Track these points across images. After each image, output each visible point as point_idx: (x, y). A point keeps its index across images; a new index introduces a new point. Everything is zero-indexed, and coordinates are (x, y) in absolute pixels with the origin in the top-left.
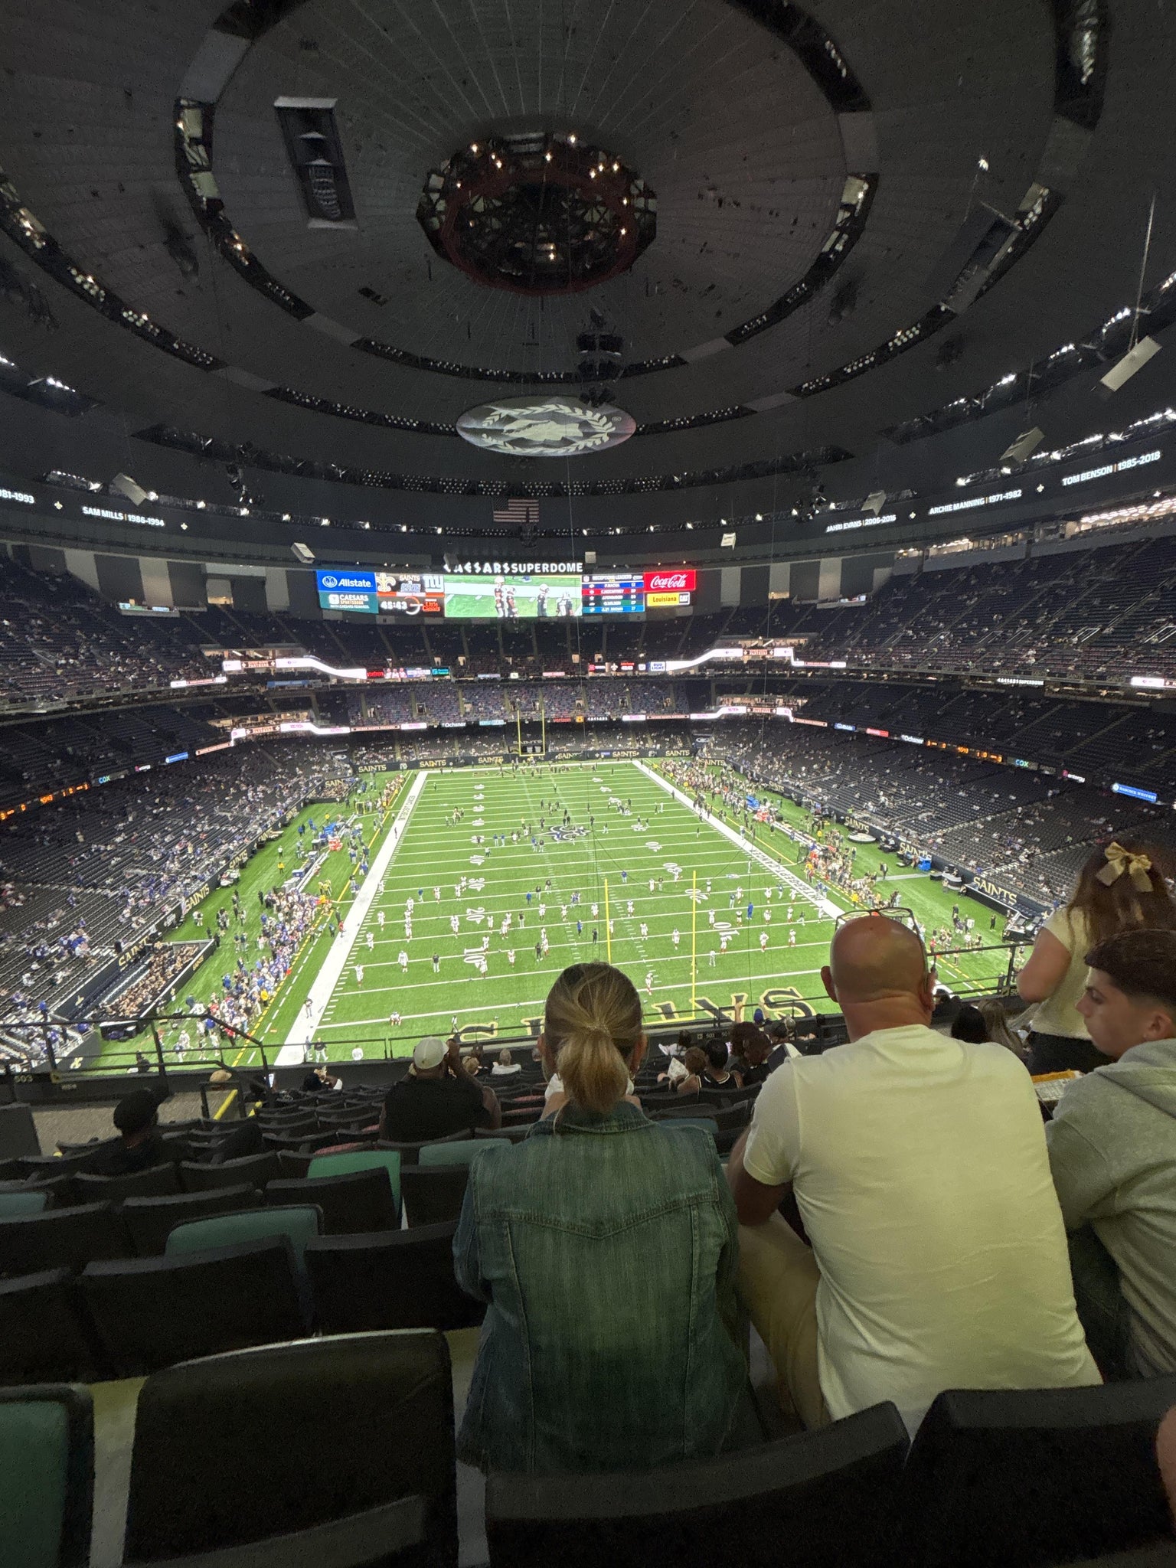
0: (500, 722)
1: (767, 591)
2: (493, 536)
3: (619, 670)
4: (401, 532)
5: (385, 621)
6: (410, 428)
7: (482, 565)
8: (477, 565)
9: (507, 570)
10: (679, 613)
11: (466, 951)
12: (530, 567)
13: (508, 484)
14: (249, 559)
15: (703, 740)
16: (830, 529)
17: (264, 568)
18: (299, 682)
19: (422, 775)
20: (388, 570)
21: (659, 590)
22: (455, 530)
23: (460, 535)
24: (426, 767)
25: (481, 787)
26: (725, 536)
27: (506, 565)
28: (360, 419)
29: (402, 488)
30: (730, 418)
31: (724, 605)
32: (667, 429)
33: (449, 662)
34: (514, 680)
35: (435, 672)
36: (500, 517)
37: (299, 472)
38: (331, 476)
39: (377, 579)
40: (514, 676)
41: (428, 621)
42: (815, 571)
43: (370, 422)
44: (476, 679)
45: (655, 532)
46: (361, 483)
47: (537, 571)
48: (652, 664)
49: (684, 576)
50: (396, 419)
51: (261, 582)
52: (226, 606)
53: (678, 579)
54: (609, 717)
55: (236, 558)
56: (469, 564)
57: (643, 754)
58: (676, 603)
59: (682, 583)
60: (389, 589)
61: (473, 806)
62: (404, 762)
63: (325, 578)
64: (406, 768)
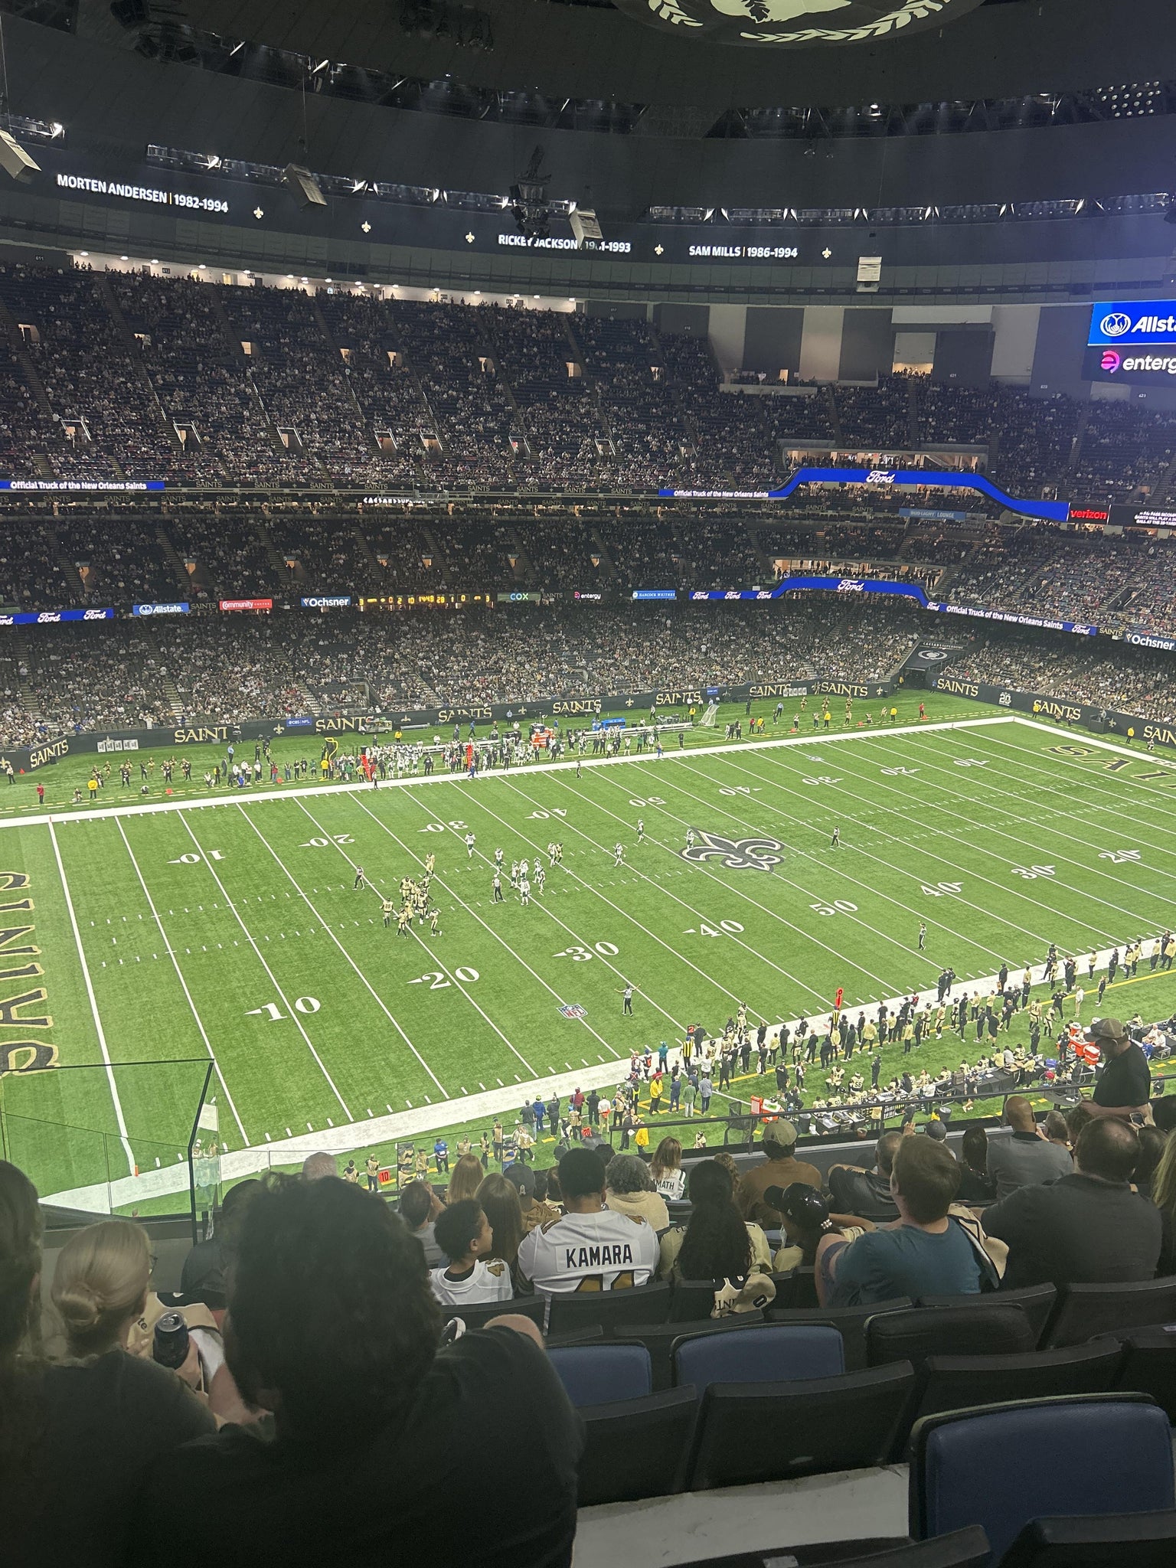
17: (988, 308)
52: (921, 380)
62: (1009, 692)
63: (1107, 318)
64: (1008, 703)
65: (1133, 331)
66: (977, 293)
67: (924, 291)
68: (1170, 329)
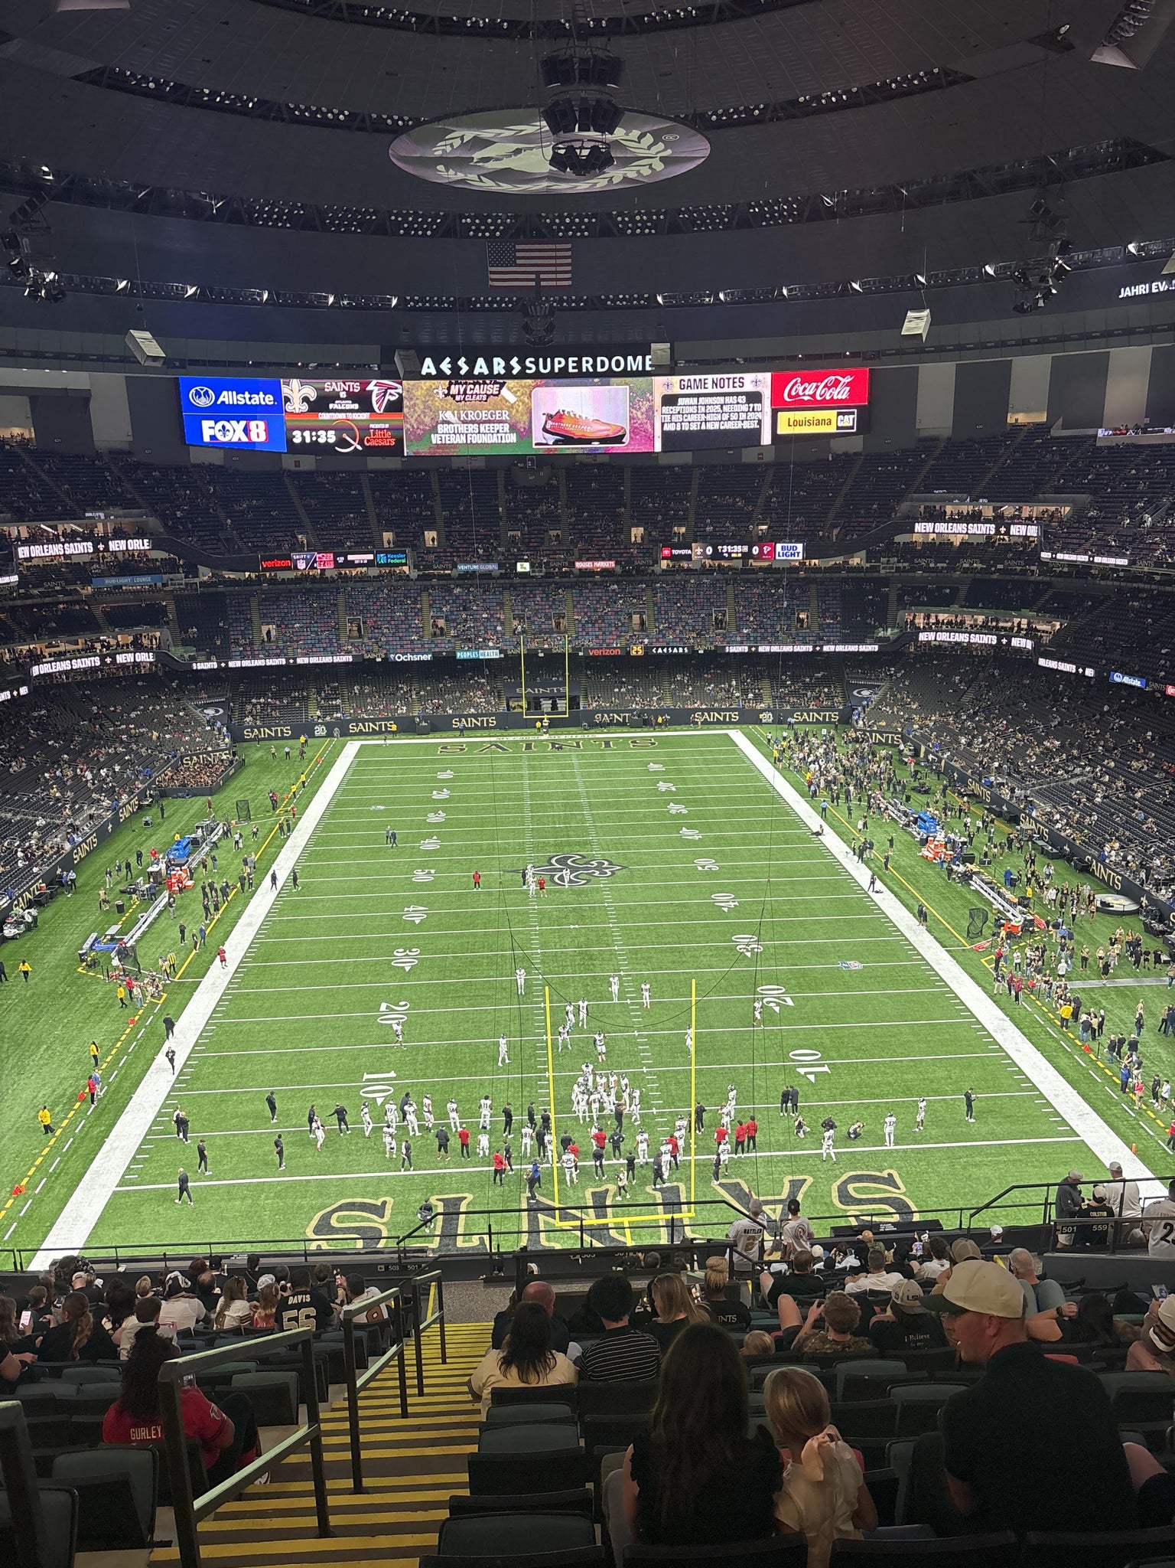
0: (494, 654)
1: (1004, 409)
2: (491, 309)
3: (717, 556)
4: (327, 307)
5: (297, 463)
6: (335, 124)
7: (471, 364)
8: (462, 362)
9: (517, 369)
10: (839, 447)
11: (366, 1076)
12: (559, 363)
13: (515, 217)
14: (60, 359)
15: (865, 693)
16: (1126, 292)
17: (85, 374)
18: (147, 579)
19: (352, 747)
20: (304, 375)
21: (799, 405)
22: (422, 300)
23: (431, 309)
24: (361, 733)
25: (448, 775)
26: (910, 314)
27: (514, 362)
28: (244, 112)
29: (326, 228)
30: (923, 89)
31: (923, 434)
32: (806, 110)
33: (409, 541)
34: (524, 575)
35: (382, 559)
36: (501, 277)
37: (140, 207)
38: (197, 212)
39: (285, 391)
40: (523, 567)
41: (374, 463)
42: (1099, 370)
43: (265, 117)
44: (454, 573)
45: (792, 298)
46: (252, 222)
47: (571, 370)
48: (779, 546)
49: (848, 379)
50: (308, 109)
51: (82, 399)
52: (24, 443)
53: (836, 383)
54: (691, 648)
55: (38, 358)
56: (448, 360)
57: (748, 718)
58: (832, 429)
59: (842, 393)
60: (305, 407)
61: (425, 812)
62: (322, 724)
63: (193, 391)
64: (324, 734)
65: (219, 402)
66: (80, 360)
67: (25, 354)
68: (248, 403)
